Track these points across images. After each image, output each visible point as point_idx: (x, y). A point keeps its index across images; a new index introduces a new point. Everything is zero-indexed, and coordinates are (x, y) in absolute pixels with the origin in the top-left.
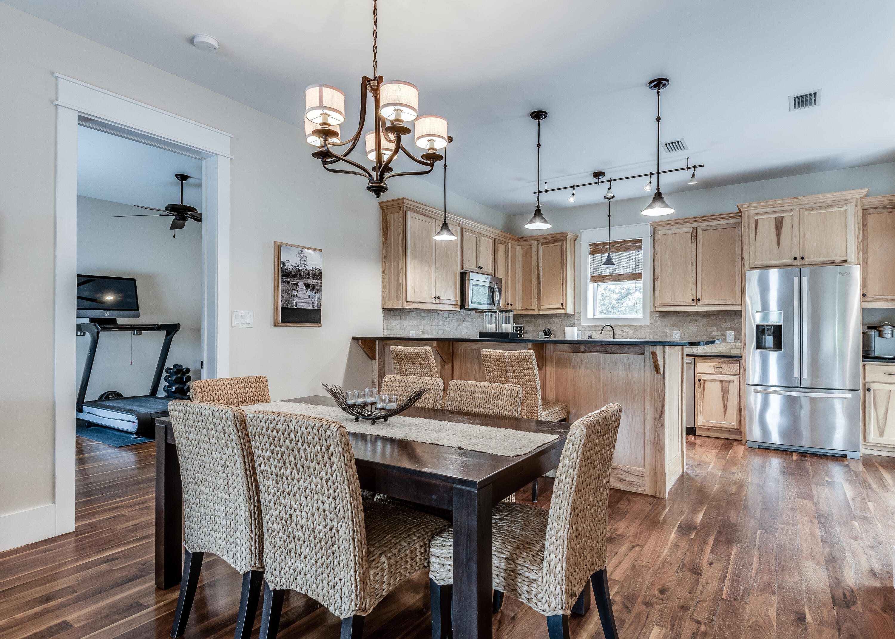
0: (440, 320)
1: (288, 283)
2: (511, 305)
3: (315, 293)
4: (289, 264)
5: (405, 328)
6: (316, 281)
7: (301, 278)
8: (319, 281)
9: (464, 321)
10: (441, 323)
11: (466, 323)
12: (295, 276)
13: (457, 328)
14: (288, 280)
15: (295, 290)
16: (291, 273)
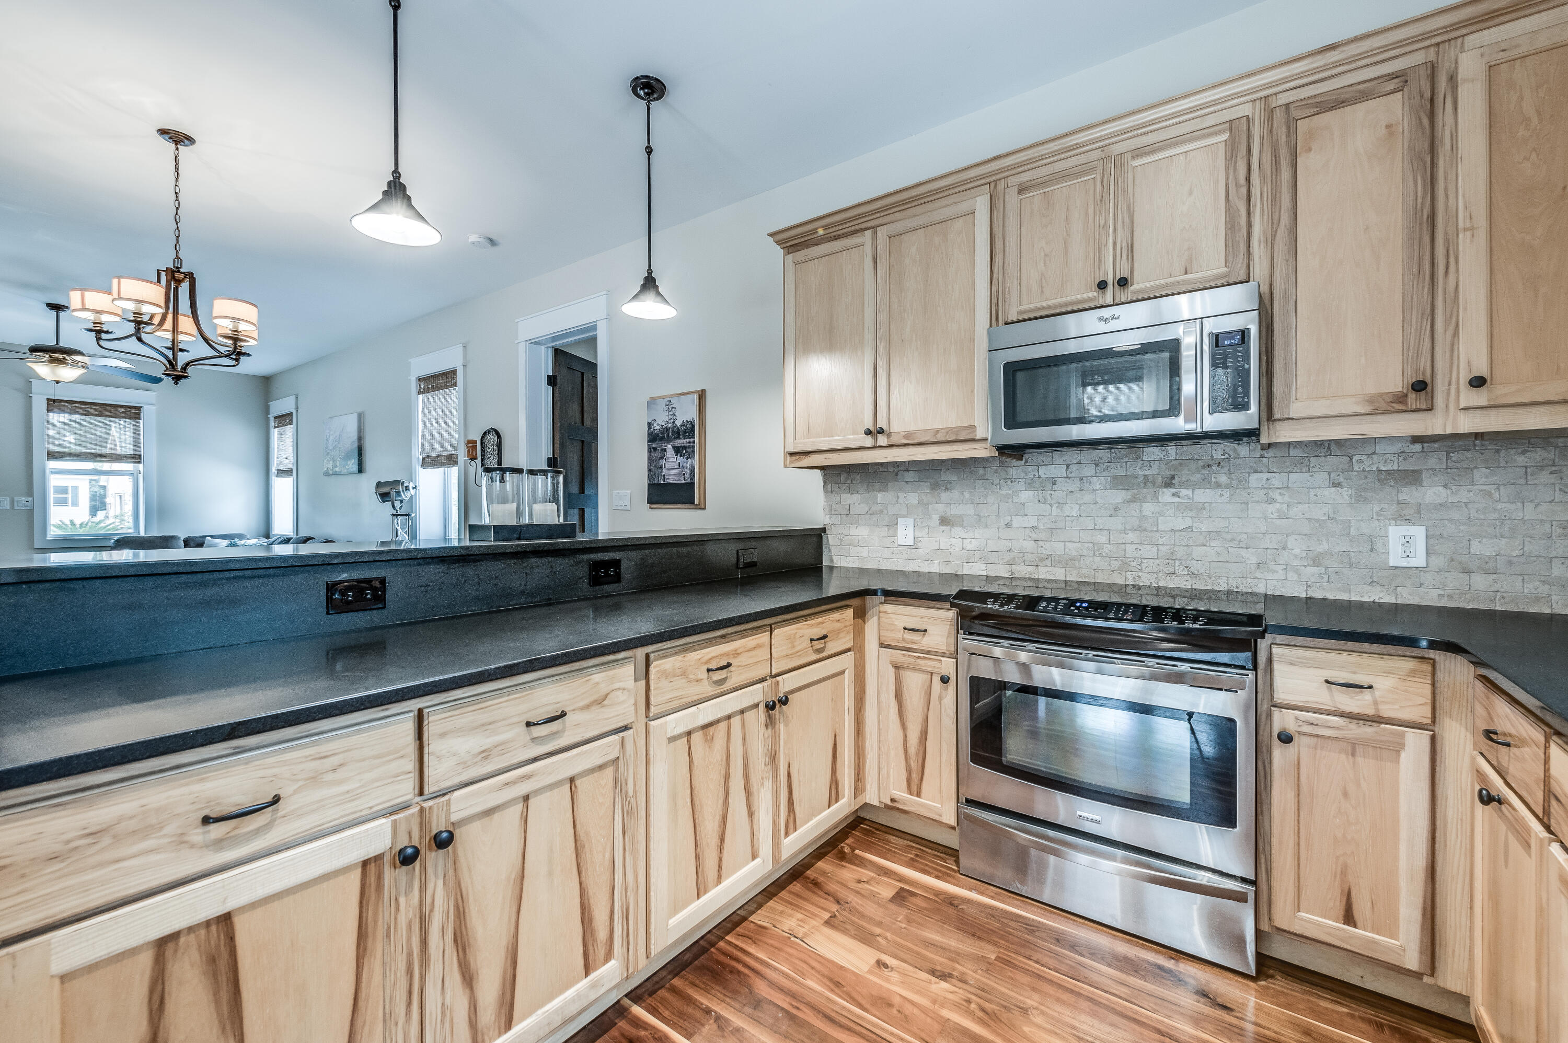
0: (1020, 486)
1: (655, 449)
2: (1478, 382)
3: (687, 459)
4: (655, 424)
5: (881, 512)
6: (688, 440)
7: (669, 440)
8: (692, 440)
9: (1169, 483)
10: (1026, 495)
11: (1184, 492)
12: (662, 439)
13: (1116, 509)
14: (655, 445)
15: (662, 458)
16: (658, 435)
